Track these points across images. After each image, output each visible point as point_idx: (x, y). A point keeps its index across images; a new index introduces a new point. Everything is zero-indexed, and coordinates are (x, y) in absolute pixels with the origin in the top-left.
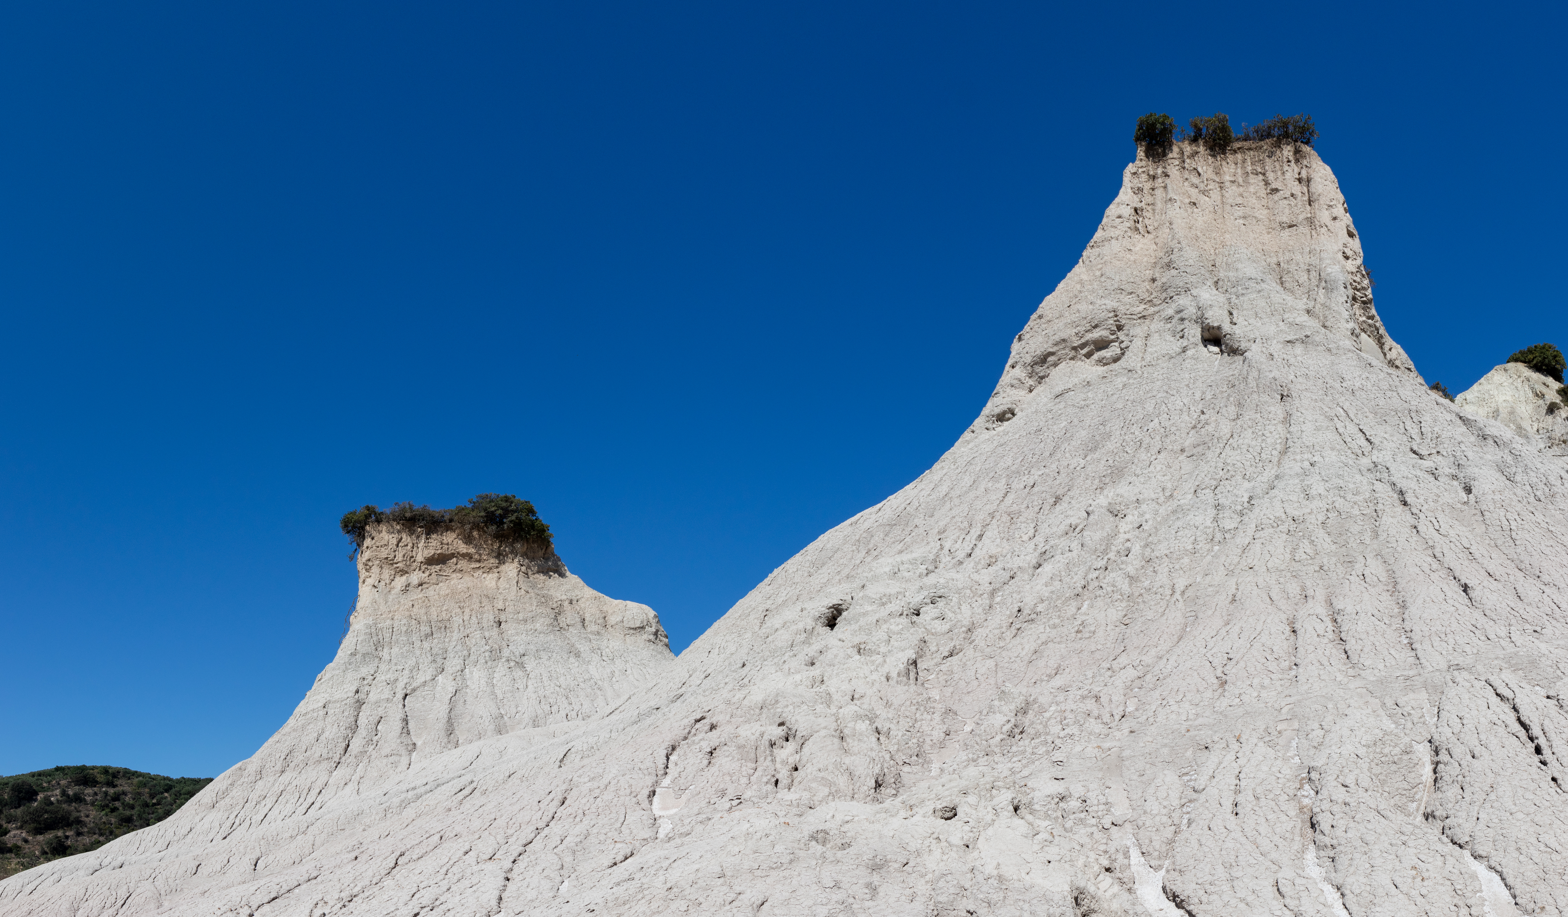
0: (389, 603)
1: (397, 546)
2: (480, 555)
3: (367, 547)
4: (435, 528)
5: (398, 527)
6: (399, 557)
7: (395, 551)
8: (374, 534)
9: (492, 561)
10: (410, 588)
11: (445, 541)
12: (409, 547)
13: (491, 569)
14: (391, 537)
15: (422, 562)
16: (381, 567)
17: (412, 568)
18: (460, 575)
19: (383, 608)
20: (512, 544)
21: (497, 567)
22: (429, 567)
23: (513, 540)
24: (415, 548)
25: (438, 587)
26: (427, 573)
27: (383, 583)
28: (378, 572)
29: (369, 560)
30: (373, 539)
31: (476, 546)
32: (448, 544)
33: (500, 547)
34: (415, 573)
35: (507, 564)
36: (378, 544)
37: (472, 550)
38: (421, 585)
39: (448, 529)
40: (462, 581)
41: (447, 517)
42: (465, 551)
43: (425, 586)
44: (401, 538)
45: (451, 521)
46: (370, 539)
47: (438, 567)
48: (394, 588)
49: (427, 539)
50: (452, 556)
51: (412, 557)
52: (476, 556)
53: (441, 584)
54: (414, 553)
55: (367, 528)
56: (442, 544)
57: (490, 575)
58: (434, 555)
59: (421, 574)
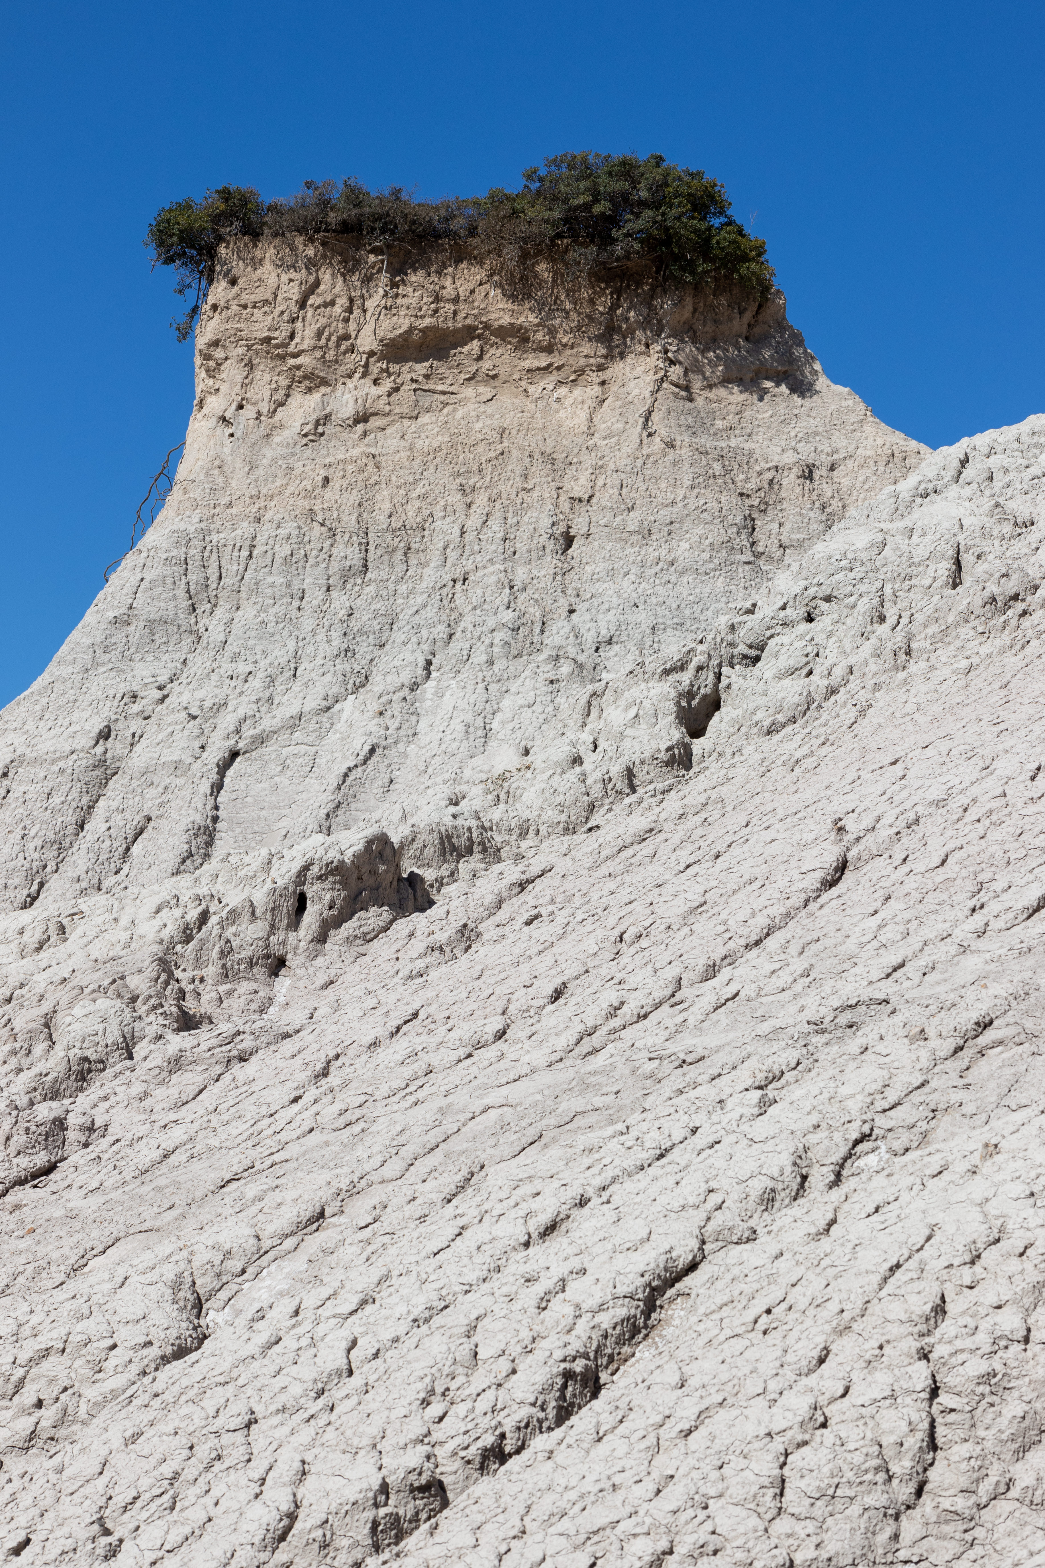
0: (260, 472)
1: (302, 304)
2: (552, 332)
3: (215, 307)
4: (423, 252)
5: (310, 251)
6: (305, 337)
7: (293, 320)
8: (238, 268)
9: (586, 348)
10: (329, 429)
11: (449, 292)
12: (337, 309)
13: (581, 372)
14: (284, 278)
15: (371, 354)
16: (250, 366)
17: (343, 369)
18: (486, 391)
19: (239, 484)
20: (648, 301)
21: (601, 368)
22: (394, 368)
23: (653, 289)
24: (357, 312)
25: (414, 426)
26: (387, 384)
27: (249, 412)
28: (239, 378)
29: (216, 344)
30: (233, 282)
31: (541, 305)
32: (456, 300)
33: (613, 308)
34: (350, 384)
35: (630, 359)
36: (246, 298)
37: (528, 318)
38: (362, 418)
39: (460, 255)
40: (490, 408)
41: (458, 224)
42: (506, 320)
43: (375, 422)
44: (317, 283)
45: (473, 231)
46: (224, 284)
47: (421, 368)
48: (282, 426)
49: (394, 285)
50: (469, 333)
51: (347, 337)
52: (539, 336)
53: (425, 419)
54: (352, 327)
55: (222, 250)
56: (437, 299)
57: (578, 392)
58: (411, 329)
59: (367, 388)
